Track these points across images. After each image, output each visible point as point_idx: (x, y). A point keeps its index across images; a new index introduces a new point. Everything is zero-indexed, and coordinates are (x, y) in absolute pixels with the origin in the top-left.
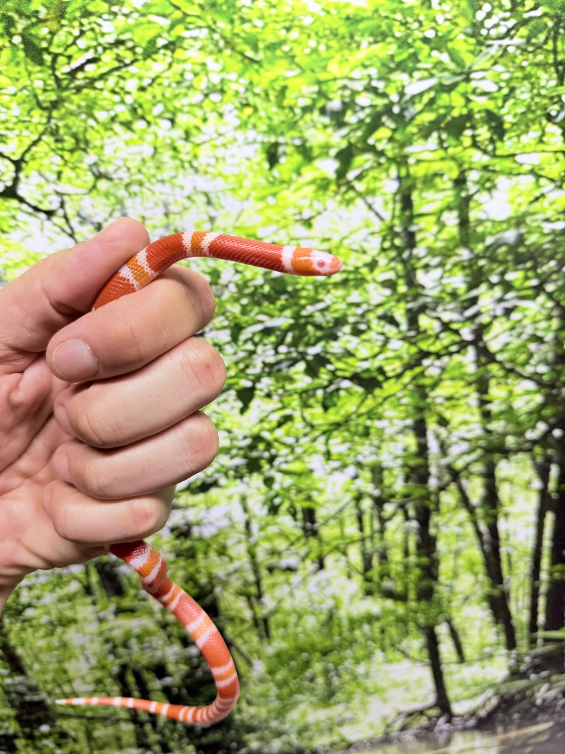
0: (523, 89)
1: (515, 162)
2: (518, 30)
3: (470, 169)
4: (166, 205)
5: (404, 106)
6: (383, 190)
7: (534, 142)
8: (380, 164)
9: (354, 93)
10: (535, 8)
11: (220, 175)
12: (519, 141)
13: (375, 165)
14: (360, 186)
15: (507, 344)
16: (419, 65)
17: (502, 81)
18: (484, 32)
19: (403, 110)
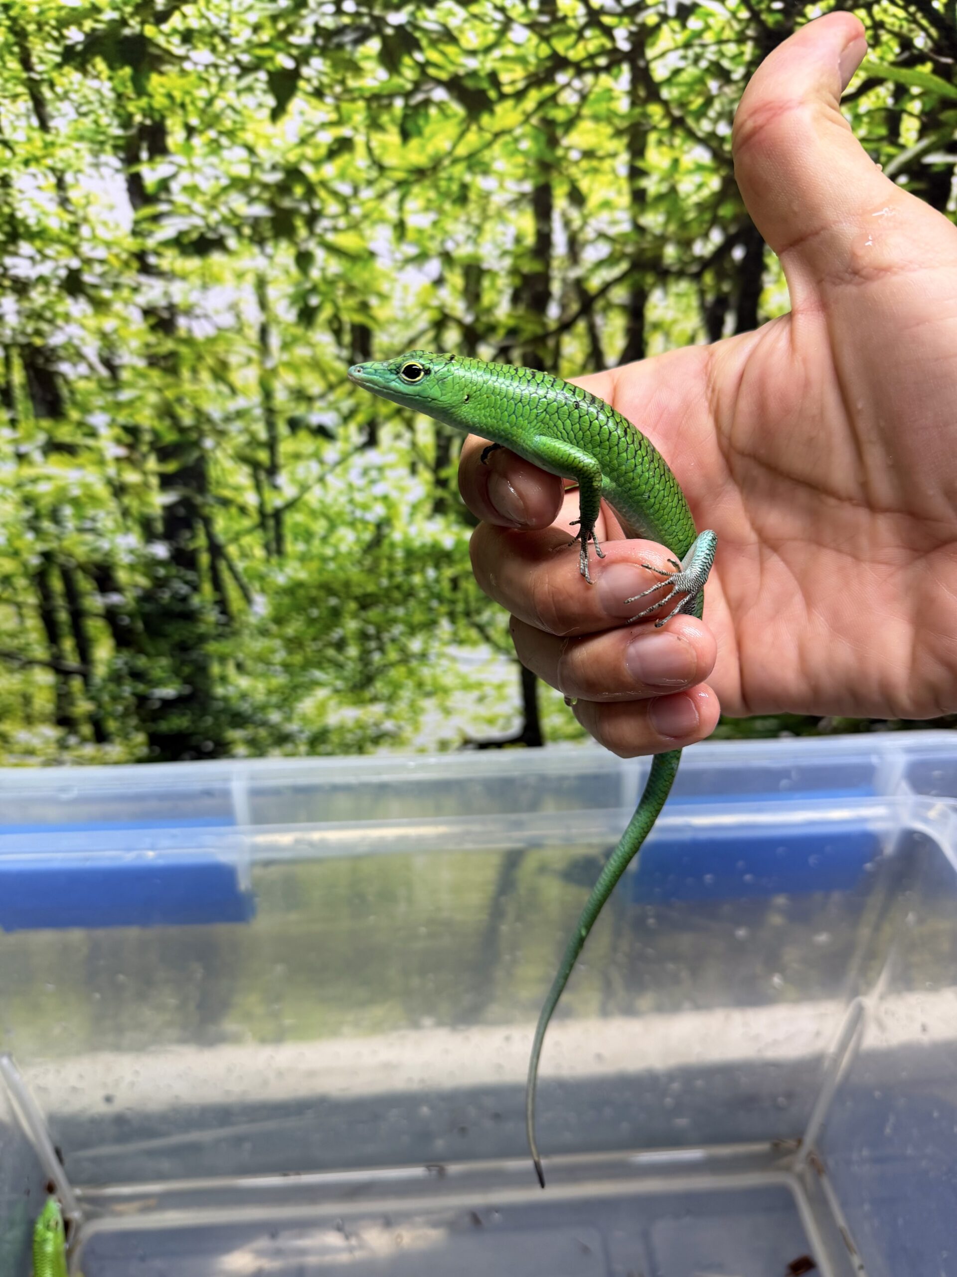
15: (677, 72)
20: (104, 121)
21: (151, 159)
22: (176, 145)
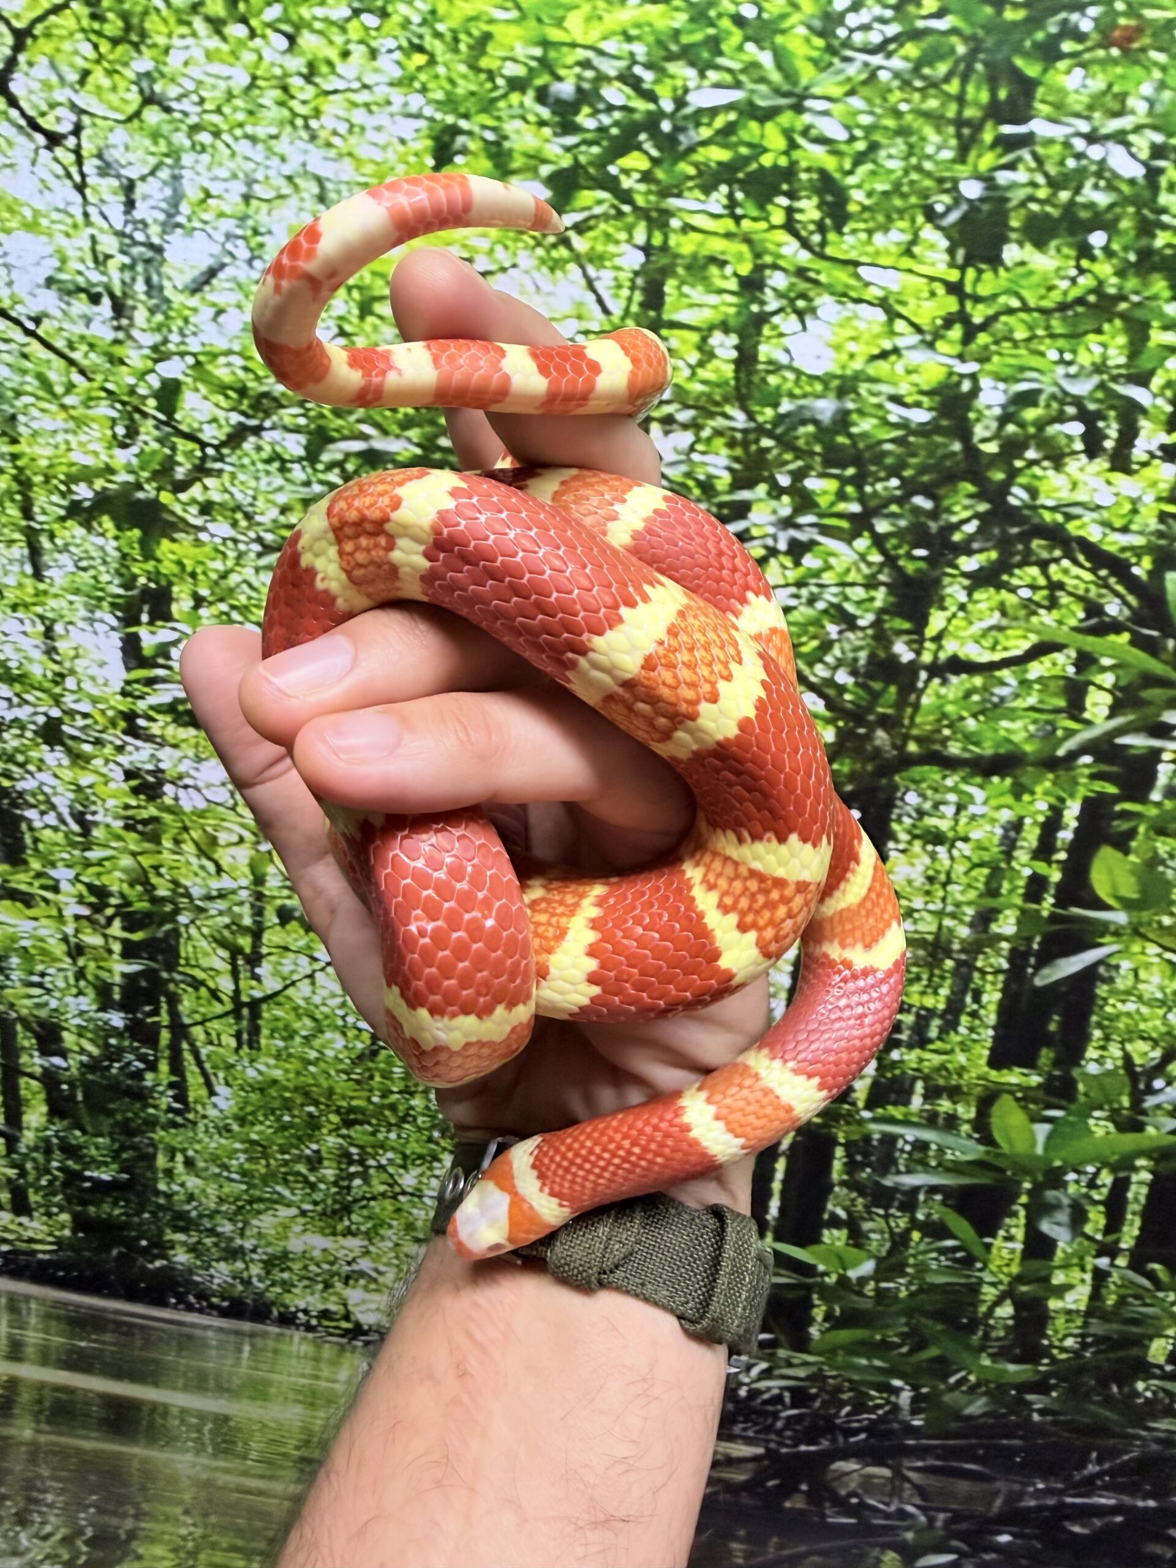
0: (893, 151)
1: (858, 277)
2: (901, 45)
3: (775, 267)
4: (250, 182)
5: (681, 123)
6: (617, 261)
7: (894, 249)
8: (620, 214)
9: (602, 78)
10: (939, 14)
11: (350, 154)
12: (869, 241)
13: (613, 212)
14: (580, 244)
16: (720, 61)
17: (859, 126)
18: (842, 32)
19: (678, 129)
20: (105, 578)
21: (151, 623)
22: (181, 611)
